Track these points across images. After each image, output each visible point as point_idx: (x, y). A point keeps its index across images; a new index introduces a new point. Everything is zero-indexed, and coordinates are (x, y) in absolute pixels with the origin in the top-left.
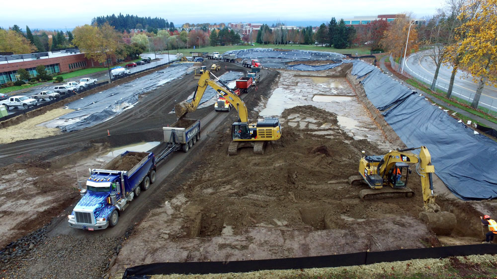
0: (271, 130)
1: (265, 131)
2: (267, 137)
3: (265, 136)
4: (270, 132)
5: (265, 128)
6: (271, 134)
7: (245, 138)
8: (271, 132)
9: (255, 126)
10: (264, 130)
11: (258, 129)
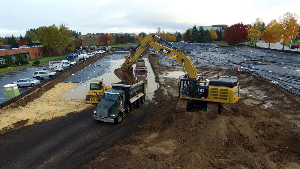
0: (227, 90)
1: (219, 91)
2: (220, 98)
3: (219, 97)
4: (224, 93)
5: (219, 88)
6: (226, 96)
7: (194, 96)
8: (227, 93)
9: (207, 84)
10: (217, 89)
11: (210, 87)
